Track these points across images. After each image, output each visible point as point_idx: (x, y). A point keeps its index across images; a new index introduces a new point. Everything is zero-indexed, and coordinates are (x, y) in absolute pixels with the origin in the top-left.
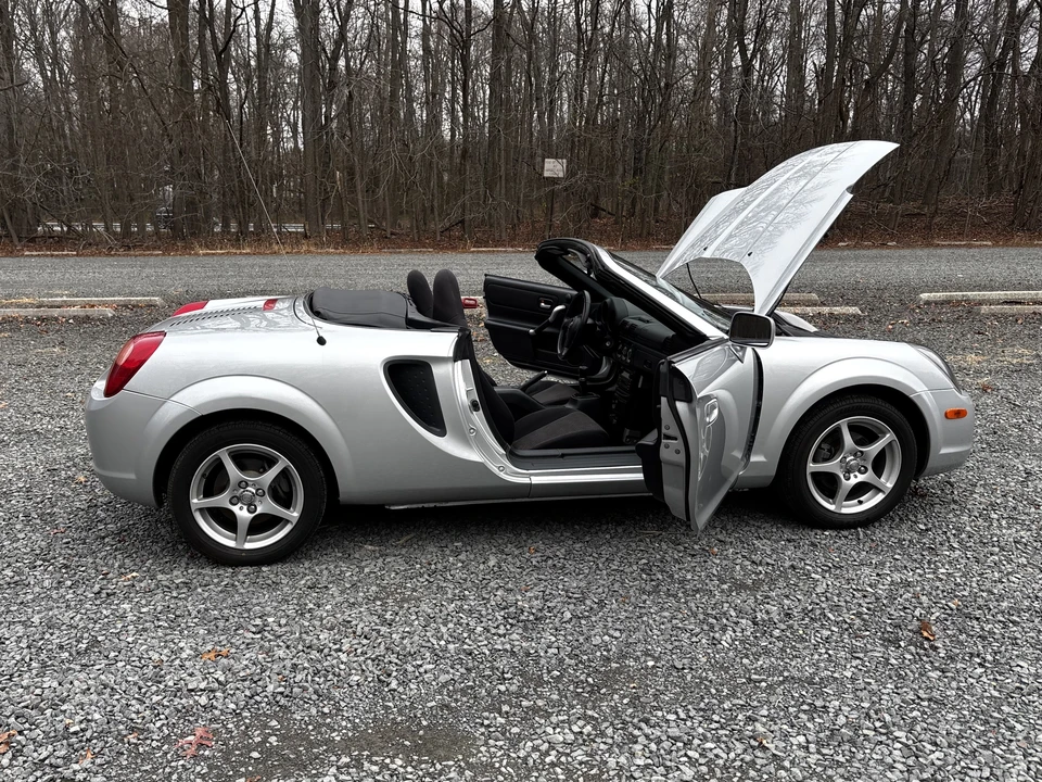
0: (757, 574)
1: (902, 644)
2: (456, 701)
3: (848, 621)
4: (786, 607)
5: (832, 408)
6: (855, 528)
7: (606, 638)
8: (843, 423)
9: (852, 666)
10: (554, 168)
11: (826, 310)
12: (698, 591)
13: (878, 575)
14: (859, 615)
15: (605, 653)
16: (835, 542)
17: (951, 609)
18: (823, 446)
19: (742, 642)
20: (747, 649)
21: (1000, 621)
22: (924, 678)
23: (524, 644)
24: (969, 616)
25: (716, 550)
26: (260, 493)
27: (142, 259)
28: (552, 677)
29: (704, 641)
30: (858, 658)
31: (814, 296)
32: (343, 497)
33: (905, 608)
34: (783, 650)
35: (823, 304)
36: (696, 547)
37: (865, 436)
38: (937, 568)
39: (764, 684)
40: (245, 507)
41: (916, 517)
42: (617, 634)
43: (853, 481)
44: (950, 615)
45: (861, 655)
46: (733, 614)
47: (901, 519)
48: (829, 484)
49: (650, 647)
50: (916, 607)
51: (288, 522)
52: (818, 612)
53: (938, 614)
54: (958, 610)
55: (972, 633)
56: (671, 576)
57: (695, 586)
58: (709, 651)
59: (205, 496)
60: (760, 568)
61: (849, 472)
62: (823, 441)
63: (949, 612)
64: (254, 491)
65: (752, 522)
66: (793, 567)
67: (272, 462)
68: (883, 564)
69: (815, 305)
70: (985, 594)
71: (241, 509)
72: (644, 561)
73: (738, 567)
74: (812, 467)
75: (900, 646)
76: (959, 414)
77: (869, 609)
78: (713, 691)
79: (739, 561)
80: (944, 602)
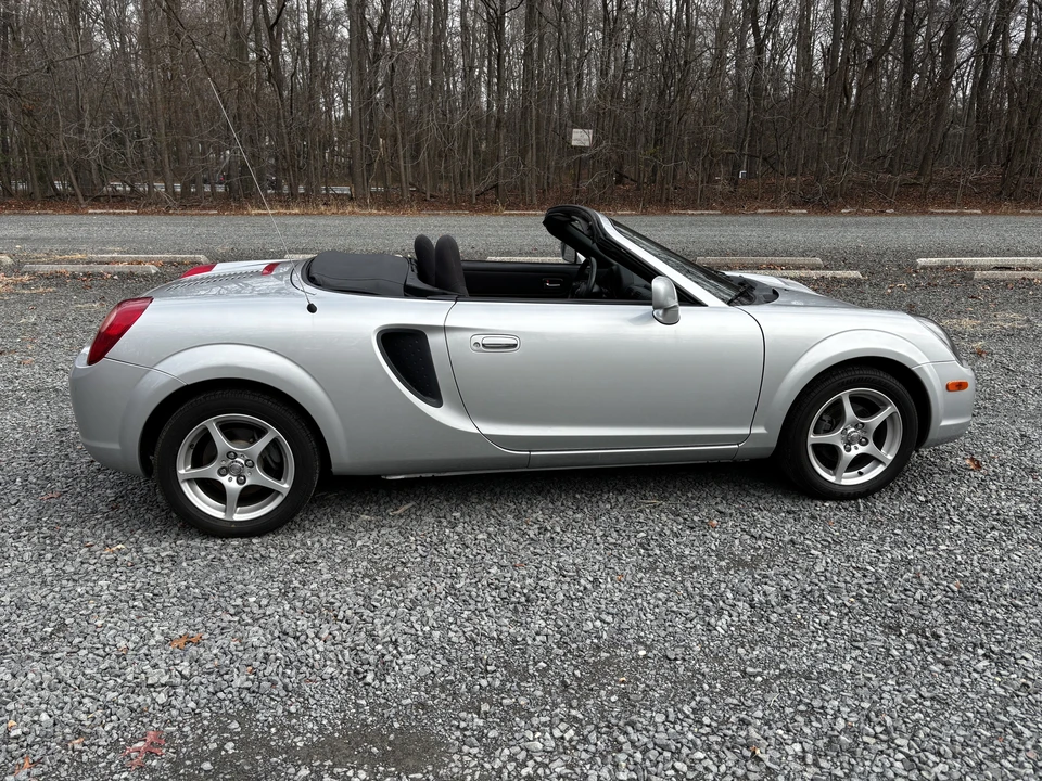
0: (756, 549)
1: (903, 632)
2: (434, 697)
3: (847, 604)
4: (784, 588)
5: (833, 380)
6: (856, 499)
7: (598, 623)
8: (845, 395)
9: (851, 658)
10: (580, 137)
11: (829, 274)
12: (695, 568)
13: (878, 551)
14: (859, 597)
15: (595, 641)
16: (835, 515)
17: (953, 592)
18: (824, 417)
19: (739, 628)
20: (743, 636)
21: (1003, 605)
22: (926, 672)
23: (512, 631)
24: (969, 599)
25: (715, 522)
26: (250, 464)
27: (197, 218)
28: (538, 670)
29: (699, 626)
30: (858, 648)
31: (818, 260)
32: (335, 468)
33: (906, 590)
34: (780, 638)
35: (826, 268)
36: (696, 519)
37: (866, 407)
38: (938, 544)
39: (759, 679)
40: (234, 479)
41: (916, 487)
42: (609, 619)
43: (854, 453)
44: (951, 598)
45: (861, 645)
46: (730, 596)
47: (901, 490)
48: (829, 456)
49: (642, 634)
50: (916, 589)
51: (278, 493)
52: (817, 594)
53: (939, 597)
54: (959, 592)
55: (974, 619)
56: (669, 552)
57: (693, 562)
58: (704, 638)
59: (194, 467)
60: (759, 543)
61: (849, 443)
62: (825, 412)
63: (950, 594)
64: (243, 462)
65: (752, 492)
66: (792, 541)
67: (262, 432)
68: (882, 539)
69: (818, 268)
70: (986, 574)
71: (230, 480)
72: (642, 534)
73: (737, 542)
74: (812, 438)
75: (901, 634)
76: (961, 386)
77: (869, 591)
78: (706, 687)
79: (738, 535)
80: (945, 583)
